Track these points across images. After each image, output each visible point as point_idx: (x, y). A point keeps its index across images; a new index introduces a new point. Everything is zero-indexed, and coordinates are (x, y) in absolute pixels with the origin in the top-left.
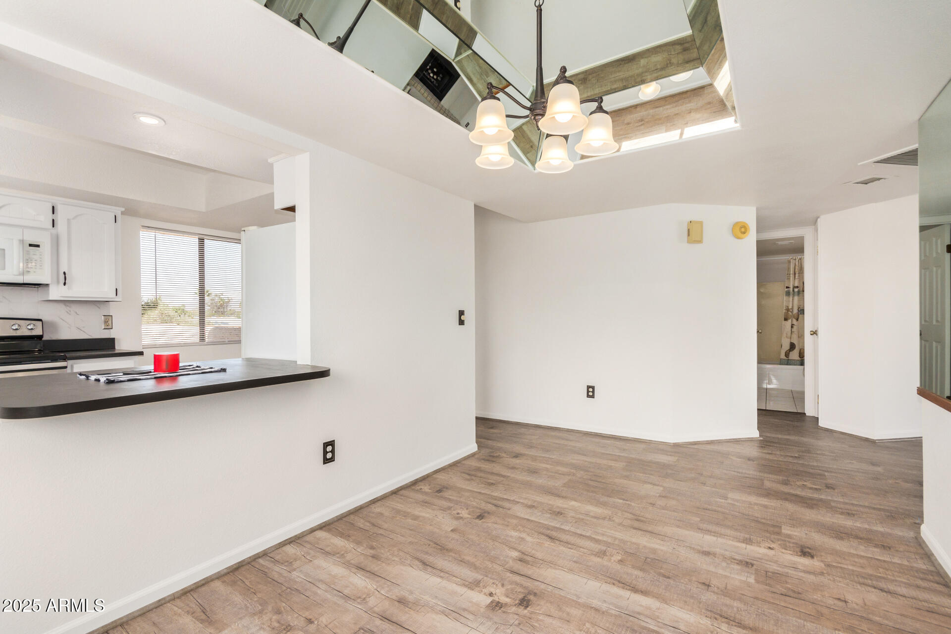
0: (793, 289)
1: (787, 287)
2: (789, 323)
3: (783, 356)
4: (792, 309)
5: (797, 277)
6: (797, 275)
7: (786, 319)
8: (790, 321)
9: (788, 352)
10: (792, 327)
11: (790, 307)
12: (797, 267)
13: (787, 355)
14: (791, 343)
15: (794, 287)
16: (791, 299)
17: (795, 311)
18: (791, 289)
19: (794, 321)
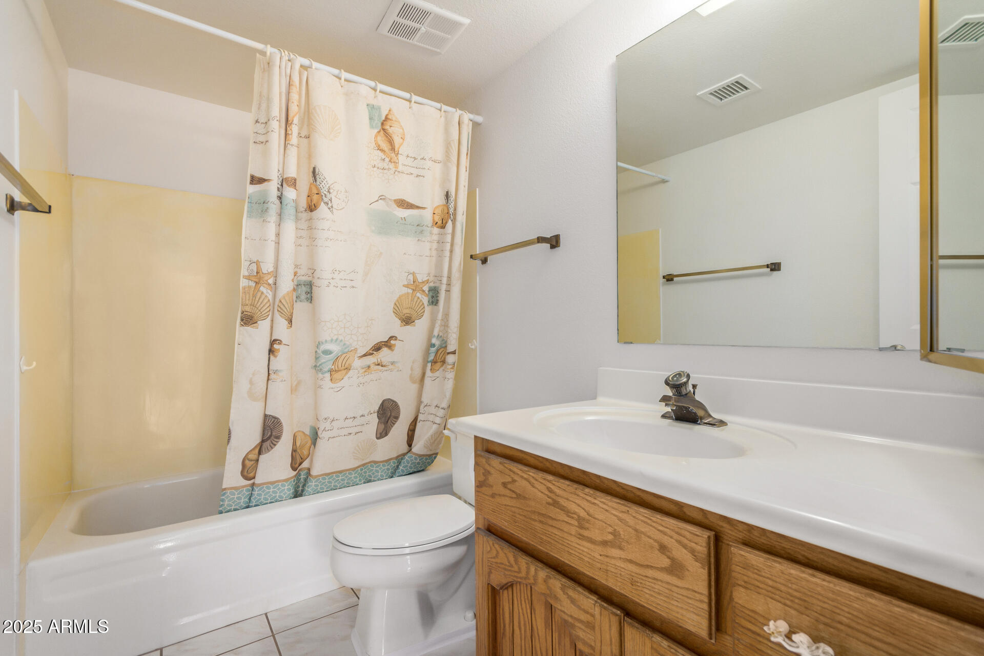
0: (280, 189)
1: (255, 180)
2: (259, 335)
3: (232, 477)
4: (276, 274)
5: (294, 139)
6: (295, 130)
7: (248, 320)
8: (264, 325)
9: (253, 456)
10: (271, 351)
11: (267, 267)
12: (295, 96)
13: (248, 470)
14: (266, 416)
15: (286, 182)
16: (272, 228)
17: (286, 285)
18: (272, 188)
19: (281, 323)
